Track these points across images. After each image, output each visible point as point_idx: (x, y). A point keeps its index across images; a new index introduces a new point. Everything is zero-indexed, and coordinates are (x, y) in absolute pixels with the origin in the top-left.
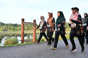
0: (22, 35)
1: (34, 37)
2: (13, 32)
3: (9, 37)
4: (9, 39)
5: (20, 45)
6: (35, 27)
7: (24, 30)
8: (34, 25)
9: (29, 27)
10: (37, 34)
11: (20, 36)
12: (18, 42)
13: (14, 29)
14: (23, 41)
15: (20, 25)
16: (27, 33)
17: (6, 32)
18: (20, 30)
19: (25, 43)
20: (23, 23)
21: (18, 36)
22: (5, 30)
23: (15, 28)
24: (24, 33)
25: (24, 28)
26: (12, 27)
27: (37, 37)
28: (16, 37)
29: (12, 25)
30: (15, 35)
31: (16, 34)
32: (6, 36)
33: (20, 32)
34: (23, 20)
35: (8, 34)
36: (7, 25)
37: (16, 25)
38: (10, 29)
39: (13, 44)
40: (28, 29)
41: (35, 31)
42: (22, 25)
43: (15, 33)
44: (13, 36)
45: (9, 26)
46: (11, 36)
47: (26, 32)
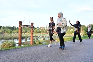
0: (19, 38)
1: (32, 40)
2: (10, 35)
3: (6, 40)
4: (6, 42)
5: (17, 48)
6: (33, 29)
7: (21, 32)
8: (31, 28)
9: (27, 30)
10: (34, 36)
11: (18, 39)
12: (15, 45)
13: (11, 32)
14: (20, 44)
15: (18, 28)
16: (25, 36)
17: (3, 35)
18: (18, 33)
19: (22, 46)
20: (21, 26)
21: (15, 39)
22: (2, 33)
23: (13, 31)
24: (22, 36)
25: (21, 31)
26: (9, 30)
27: (34, 39)
28: (14, 40)
29: (9, 28)
30: (12, 38)
31: (14, 37)
32: (3, 39)
33: (17, 35)
34: (20, 23)
35: (5, 37)
36: (4, 28)
37: (13, 28)
38: (7, 32)
39: (10, 47)
40: (26, 32)
41: (33, 34)
42: (20, 28)
43: (12, 36)
44: (11, 39)
45: (6, 29)
46: (8, 39)
47: (23, 35)
